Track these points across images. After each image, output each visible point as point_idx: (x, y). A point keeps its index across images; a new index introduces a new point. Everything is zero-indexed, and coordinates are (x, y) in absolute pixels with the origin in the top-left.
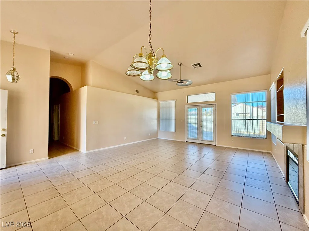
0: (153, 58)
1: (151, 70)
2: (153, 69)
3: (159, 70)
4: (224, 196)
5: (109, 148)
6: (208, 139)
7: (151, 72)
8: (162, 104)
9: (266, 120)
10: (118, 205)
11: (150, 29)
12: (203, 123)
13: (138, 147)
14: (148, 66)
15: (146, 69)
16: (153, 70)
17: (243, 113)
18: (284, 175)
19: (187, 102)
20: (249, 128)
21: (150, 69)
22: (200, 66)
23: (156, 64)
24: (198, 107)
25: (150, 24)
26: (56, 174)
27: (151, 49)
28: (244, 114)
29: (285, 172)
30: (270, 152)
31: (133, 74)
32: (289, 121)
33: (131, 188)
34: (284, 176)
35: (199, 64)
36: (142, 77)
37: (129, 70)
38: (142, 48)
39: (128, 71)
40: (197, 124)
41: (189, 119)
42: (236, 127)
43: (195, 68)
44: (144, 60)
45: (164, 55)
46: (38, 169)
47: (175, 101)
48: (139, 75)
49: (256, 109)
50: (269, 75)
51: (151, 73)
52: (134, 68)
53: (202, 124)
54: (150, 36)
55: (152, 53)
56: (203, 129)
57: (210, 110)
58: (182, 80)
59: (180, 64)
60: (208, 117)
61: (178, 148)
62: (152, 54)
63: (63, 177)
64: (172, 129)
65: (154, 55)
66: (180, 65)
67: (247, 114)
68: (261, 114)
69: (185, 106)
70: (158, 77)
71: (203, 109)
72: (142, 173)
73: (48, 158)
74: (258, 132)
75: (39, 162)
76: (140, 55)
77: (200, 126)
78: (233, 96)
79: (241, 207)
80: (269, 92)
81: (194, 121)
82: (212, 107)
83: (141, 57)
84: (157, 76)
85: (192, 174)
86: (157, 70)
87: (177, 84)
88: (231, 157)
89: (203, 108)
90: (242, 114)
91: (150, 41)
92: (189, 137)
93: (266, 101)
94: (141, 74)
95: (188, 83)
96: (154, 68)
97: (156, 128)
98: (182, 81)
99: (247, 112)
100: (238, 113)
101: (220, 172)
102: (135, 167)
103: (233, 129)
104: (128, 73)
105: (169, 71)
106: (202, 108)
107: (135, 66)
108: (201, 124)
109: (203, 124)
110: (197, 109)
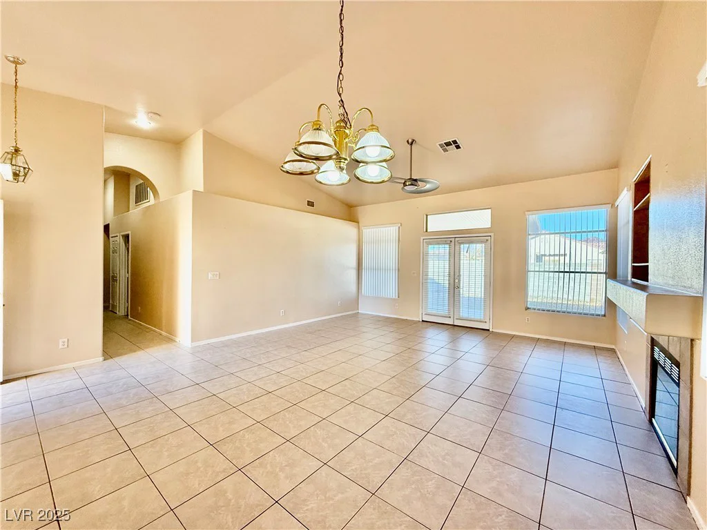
0: (347, 131)
1: (343, 161)
2: (346, 159)
3: (359, 162)
4: (507, 451)
5: (245, 334)
6: (472, 317)
7: (342, 165)
8: (368, 233)
9: (605, 273)
10: (262, 475)
11: (341, 60)
12: (462, 278)
13: (310, 333)
14: (334, 152)
15: (330, 158)
16: (346, 162)
17: (554, 255)
18: (643, 401)
19: (427, 231)
20: (566, 289)
21: (339, 158)
22: (458, 147)
23: (354, 145)
24: (451, 241)
25: (341, 49)
26: (121, 398)
27: (342, 111)
28: (557, 258)
29: (646, 395)
30: (613, 347)
31: (299, 171)
32: (660, 280)
33: (294, 432)
34: (644, 406)
35: (455, 142)
36: (319, 177)
37: (289, 162)
38: (320, 107)
39: (286, 163)
40: (447, 282)
41: (430, 270)
42: (536, 288)
43: (445, 150)
44: (325, 137)
45: (373, 125)
46: (79, 384)
47: (399, 227)
48: (312, 173)
49: (584, 247)
50: (615, 169)
51: (341, 169)
52: (301, 156)
53: (459, 281)
54: (341, 78)
55: (345, 121)
56: (461, 292)
57: (480, 247)
58: (416, 180)
59: (410, 141)
60: (474, 261)
61: (403, 336)
62: (343, 121)
63: (138, 404)
64: (391, 291)
65: (348, 123)
66: (412, 144)
67: (562, 258)
68: (595, 257)
69: (422, 238)
70: (358, 178)
71: (462, 246)
72: (321, 396)
73: (101, 359)
74: (587, 299)
75: (80, 367)
76: (315, 123)
77: (454, 287)
78: (532, 218)
79: (546, 480)
80: (615, 208)
81: (441, 274)
82: (482, 242)
83: (318, 129)
84: (355, 175)
85: (435, 399)
86: (357, 161)
87: (403, 188)
88: (524, 359)
89: (463, 243)
90: (552, 258)
91: (341, 89)
92: (429, 311)
93: (606, 231)
94: (319, 169)
95: (428, 186)
96: (350, 156)
97: (353, 288)
98: (414, 181)
99: (562, 252)
100: (542, 255)
101: (499, 394)
102: (304, 381)
103: (530, 293)
104: (287, 167)
105: (384, 164)
106: (460, 243)
107: (302, 151)
108: (457, 281)
109: (461, 282)
110: (447, 246)
